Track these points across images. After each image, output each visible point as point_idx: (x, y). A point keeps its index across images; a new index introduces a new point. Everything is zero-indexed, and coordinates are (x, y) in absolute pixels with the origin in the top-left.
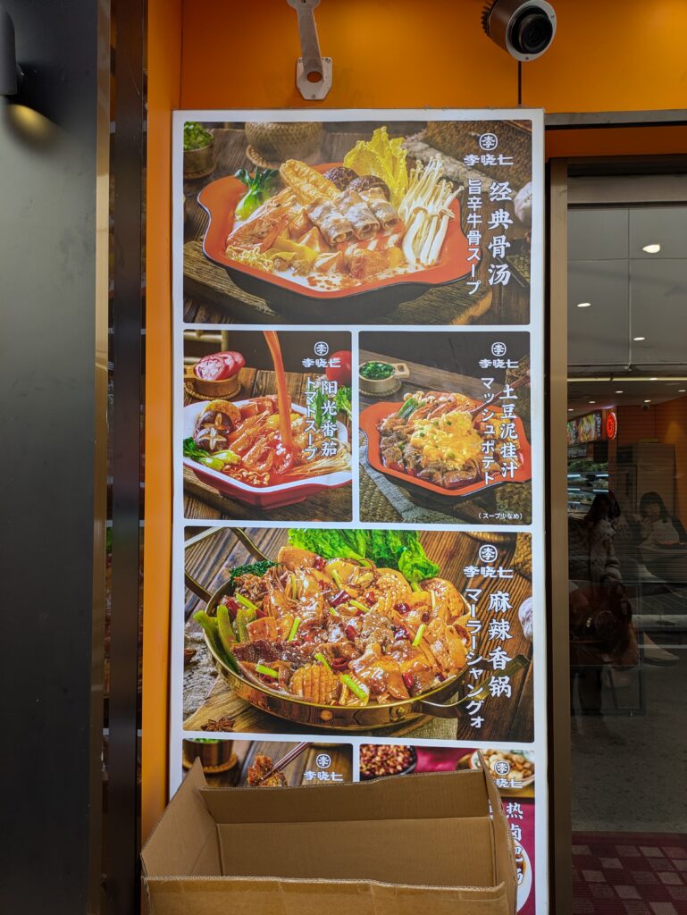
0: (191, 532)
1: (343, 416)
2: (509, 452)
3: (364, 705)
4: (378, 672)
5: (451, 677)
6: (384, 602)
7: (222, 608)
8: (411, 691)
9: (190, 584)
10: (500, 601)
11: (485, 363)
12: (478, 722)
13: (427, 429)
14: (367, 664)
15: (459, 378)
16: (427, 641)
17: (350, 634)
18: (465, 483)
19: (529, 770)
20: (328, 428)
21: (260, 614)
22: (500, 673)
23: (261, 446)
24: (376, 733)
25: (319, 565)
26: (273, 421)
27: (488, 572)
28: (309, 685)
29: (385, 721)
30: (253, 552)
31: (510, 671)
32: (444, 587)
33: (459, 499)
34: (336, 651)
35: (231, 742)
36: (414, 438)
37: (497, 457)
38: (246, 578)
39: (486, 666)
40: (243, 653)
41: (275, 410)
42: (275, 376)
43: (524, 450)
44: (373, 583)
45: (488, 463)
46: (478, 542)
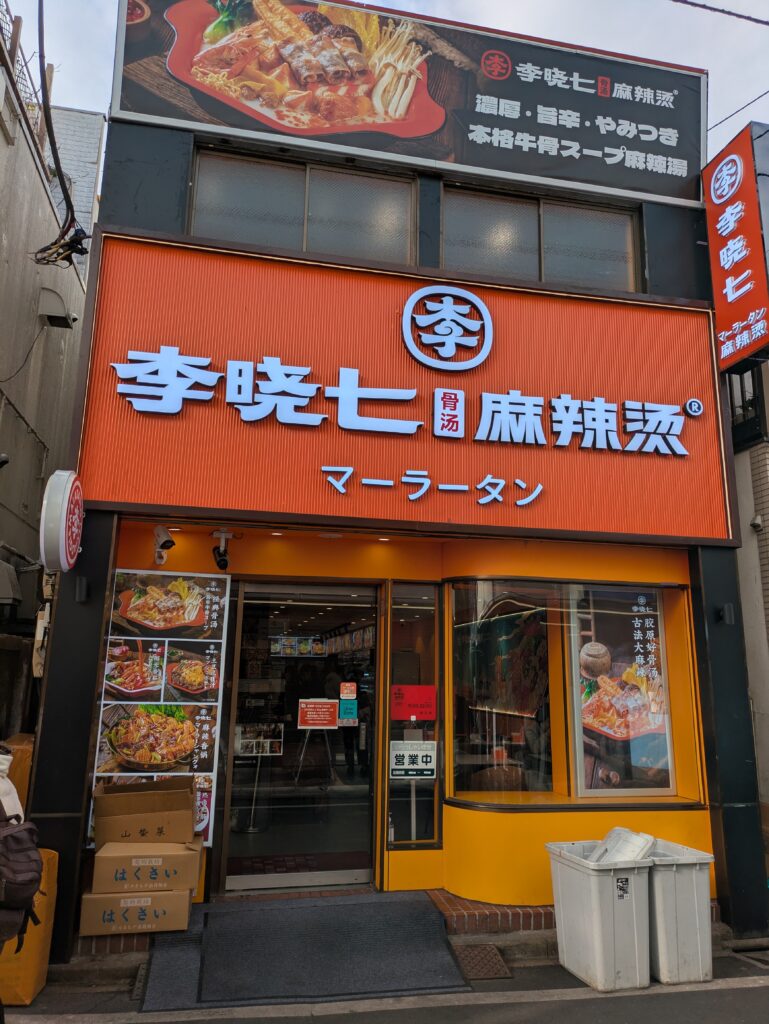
0: (105, 705)
1: (161, 667)
2: (213, 679)
3: (159, 762)
4: (164, 751)
5: (188, 752)
6: (169, 728)
7: (113, 731)
8: (175, 757)
9: (103, 723)
10: (206, 727)
11: (207, 651)
12: (196, 767)
13: (188, 672)
14: (162, 749)
15: (199, 656)
16: (182, 741)
17: (156, 739)
18: (198, 689)
19: (210, 781)
20: (155, 671)
21: (127, 733)
22: (204, 750)
23: (132, 676)
24: (162, 771)
25: (148, 716)
26: (137, 668)
27: (203, 718)
28: (141, 756)
29: (165, 768)
30: (126, 712)
31: (207, 750)
32: (189, 723)
33: (196, 694)
34: (151, 745)
35: (112, 777)
36: (183, 675)
37: (209, 681)
38: (123, 721)
39: (200, 748)
40: (119, 746)
41: (138, 665)
42: (139, 654)
43: (217, 679)
44: (166, 722)
45: (206, 683)
46: (201, 708)
